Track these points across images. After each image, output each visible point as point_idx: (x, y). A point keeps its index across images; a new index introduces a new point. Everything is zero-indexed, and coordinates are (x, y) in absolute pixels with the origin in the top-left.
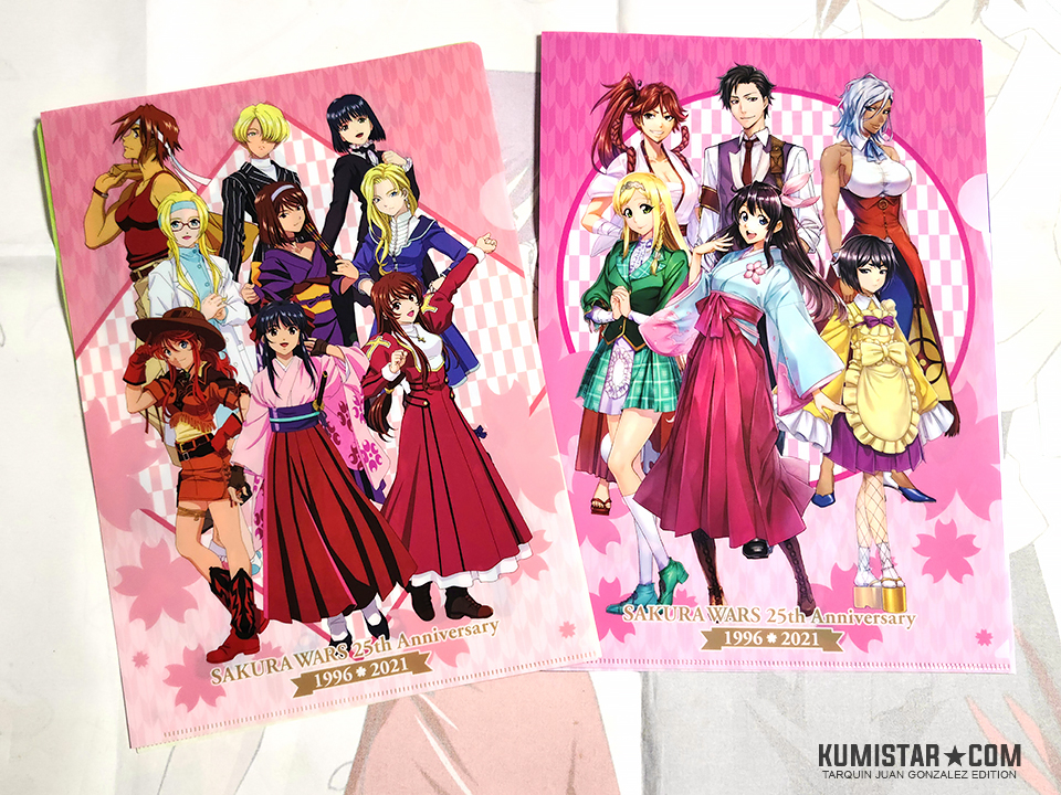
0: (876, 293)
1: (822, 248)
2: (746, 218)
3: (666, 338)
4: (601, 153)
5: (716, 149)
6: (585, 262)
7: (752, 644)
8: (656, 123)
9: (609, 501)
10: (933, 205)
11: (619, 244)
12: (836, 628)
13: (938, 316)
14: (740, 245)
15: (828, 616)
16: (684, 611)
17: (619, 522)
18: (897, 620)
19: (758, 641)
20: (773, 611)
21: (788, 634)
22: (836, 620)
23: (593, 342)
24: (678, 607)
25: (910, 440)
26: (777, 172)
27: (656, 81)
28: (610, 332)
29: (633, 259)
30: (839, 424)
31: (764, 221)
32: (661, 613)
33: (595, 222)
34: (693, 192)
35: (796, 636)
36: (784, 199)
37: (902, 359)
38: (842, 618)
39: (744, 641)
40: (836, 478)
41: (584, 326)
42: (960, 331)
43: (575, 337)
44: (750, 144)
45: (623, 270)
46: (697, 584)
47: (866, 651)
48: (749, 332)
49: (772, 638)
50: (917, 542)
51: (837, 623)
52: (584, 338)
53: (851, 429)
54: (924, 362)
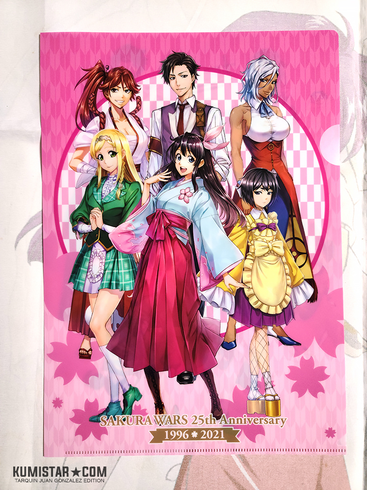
0: (265, 208)
1: (230, 177)
2: (180, 158)
3: (127, 242)
4: (82, 117)
5: (160, 112)
6: (72, 192)
7: (182, 439)
8: (119, 95)
9: (91, 350)
10: (303, 147)
11: (95, 179)
12: (235, 427)
13: (305, 222)
14: (176, 176)
15: (230, 419)
16: (139, 418)
17: (98, 364)
18: (275, 422)
19: (186, 436)
20: (196, 417)
21: (205, 432)
22: (236, 422)
23: (79, 245)
24: (135, 416)
25: (285, 305)
26: (201, 126)
27: (119, 65)
28: (90, 239)
29: (104, 189)
30: (240, 297)
31: (192, 160)
32: (124, 420)
33: (79, 165)
34: (144, 141)
35: (210, 433)
36: (206, 144)
37: (281, 251)
38: (239, 420)
39: (177, 437)
40: (237, 331)
41: (72, 235)
42: (319, 232)
43: (67, 243)
44: (182, 107)
45: (97, 196)
46: (147, 401)
47: (254, 441)
48: (182, 236)
49: (195, 434)
50: (288, 371)
51: (236, 424)
52: (73, 243)
53: (248, 299)
54: (295, 254)
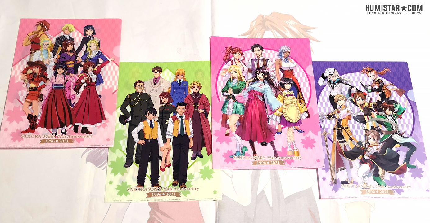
0: (289, 89)
1: (276, 80)
2: (258, 74)
3: (241, 99)
4: (225, 61)
5: (251, 61)
6: (222, 83)
7: (264, 164)
8: (237, 55)
9: (229, 133)
10: (300, 71)
11: (230, 79)
12: (283, 160)
13: (303, 93)
14: (258, 80)
15: (281, 157)
16: (247, 157)
17: (232, 138)
18: (298, 158)
20: (268, 157)
21: (272, 162)
22: (283, 158)
23: (224, 99)
24: (246, 156)
25: (298, 120)
26: (265, 65)
27: (237, 47)
28: (228, 97)
29: (233, 82)
30: (282, 117)
31: (263, 75)
32: (242, 157)
33: (224, 75)
34: (246, 69)
35: (274, 162)
36: (267, 70)
37: (296, 103)
38: (285, 158)
39: (262, 163)
40: (282, 128)
41: (222, 96)
42: (308, 96)
43: (220, 98)
44: (259, 60)
45: (231, 85)
46: (250, 151)
47: (291, 164)
48: (260, 98)
49: (268, 163)
50: (301, 141)
52: (222, 98)
53: (285, 118)
54: (300, 103)
